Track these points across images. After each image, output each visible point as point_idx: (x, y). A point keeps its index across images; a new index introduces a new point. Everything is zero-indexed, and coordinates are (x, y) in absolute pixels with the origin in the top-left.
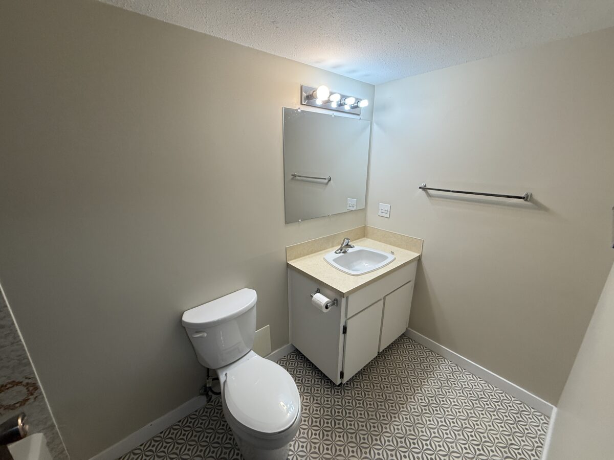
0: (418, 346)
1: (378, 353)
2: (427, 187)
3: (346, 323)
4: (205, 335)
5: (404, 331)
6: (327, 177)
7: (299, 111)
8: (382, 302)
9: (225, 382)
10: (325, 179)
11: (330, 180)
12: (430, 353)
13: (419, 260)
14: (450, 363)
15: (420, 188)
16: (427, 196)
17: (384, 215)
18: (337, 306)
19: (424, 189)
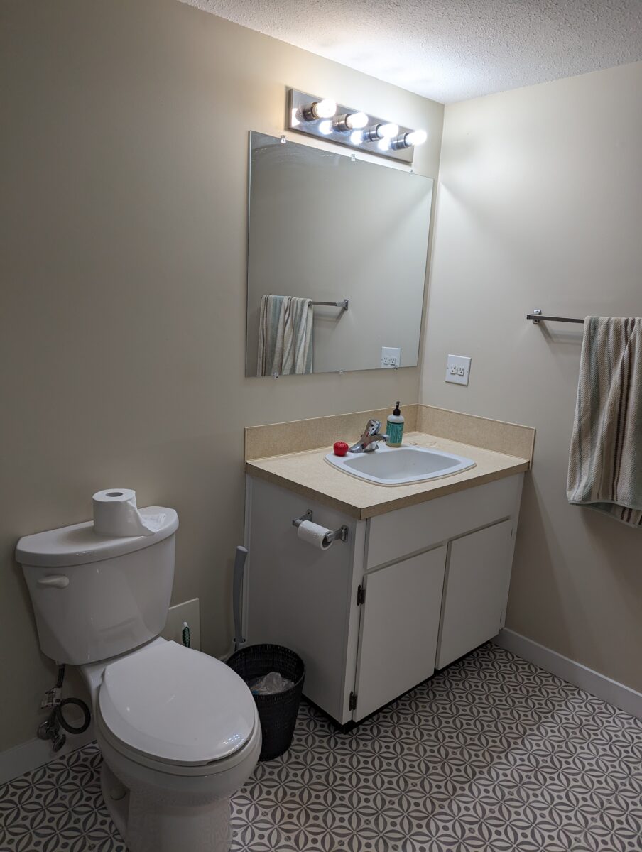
0: (526, 666)
1: (435, 670)
2: (544, 315)
3: (364, 579)
4: (65, 581)
5: (495, 633)
6: (340, 301)
7: (283, 141)
8: (444, 549)
9: (99, 688)
10: (334, 304)
11: (345, 308)
12: (550, 679)
13: (526, 471)
14: (590, 697)
15: (529, 317)
16: (545, 336)
17: (456, 379)
18: (345, 540)
19: (538, 319)
